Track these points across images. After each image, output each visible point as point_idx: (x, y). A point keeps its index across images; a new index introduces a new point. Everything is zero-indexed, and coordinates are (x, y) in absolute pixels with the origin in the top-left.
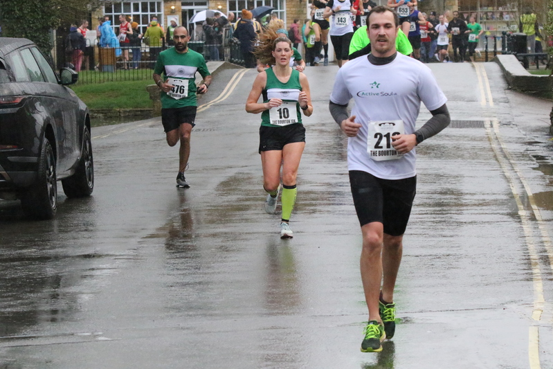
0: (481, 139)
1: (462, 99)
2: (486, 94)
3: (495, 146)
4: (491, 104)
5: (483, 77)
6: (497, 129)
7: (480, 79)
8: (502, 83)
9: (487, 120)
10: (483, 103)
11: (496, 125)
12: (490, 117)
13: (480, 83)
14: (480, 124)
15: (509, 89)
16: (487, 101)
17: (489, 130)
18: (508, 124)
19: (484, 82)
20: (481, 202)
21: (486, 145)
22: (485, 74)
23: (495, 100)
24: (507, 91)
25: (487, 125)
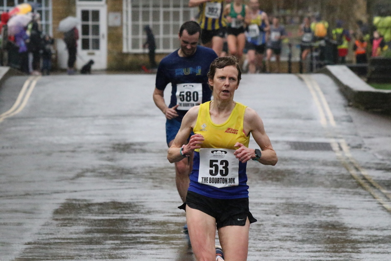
0: (335, 164)
1: (299, 117)
2: (324, 111)
4: (333, 123)
5: (316, 91)
7: (313, 93)
8: (340, 99)
10: (323, 122)
11: (345, 147)
12: (335, 138)
14: (326, 147)
15: (349, 106)
16: (328, 119)
17: (339, 154)
18: (359, 147)
19: (318, 97)
21: (343, 171)
22: (318, 88)
23: (336, 119)
24: (348, 109)
25: (335, 147)
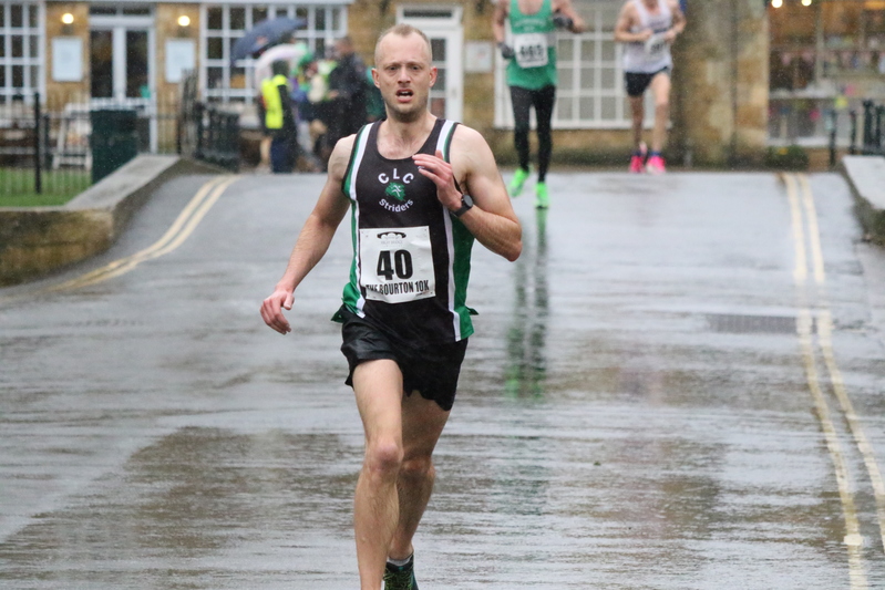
0: (786, 361)
2: (808, 252)
3: (814, 378)
4: (819, 275)
5: (803, 209)
6: (826, 338)
7: (796, 214)
8: (849, 227)
9: (804, 317)
10: (799, 273)
11: (825, 327)
12: (812, 307)
13: (797, 226)
14: (786, 326)
15: (864, 241)
16: (810, 268)
18: (857, 325)
19: (805, 221)
20: (759, 511)
21: (795, 375)
22: (809, 204)
23: (828, 267)
24: (861, 246)
25: (804, 327)
